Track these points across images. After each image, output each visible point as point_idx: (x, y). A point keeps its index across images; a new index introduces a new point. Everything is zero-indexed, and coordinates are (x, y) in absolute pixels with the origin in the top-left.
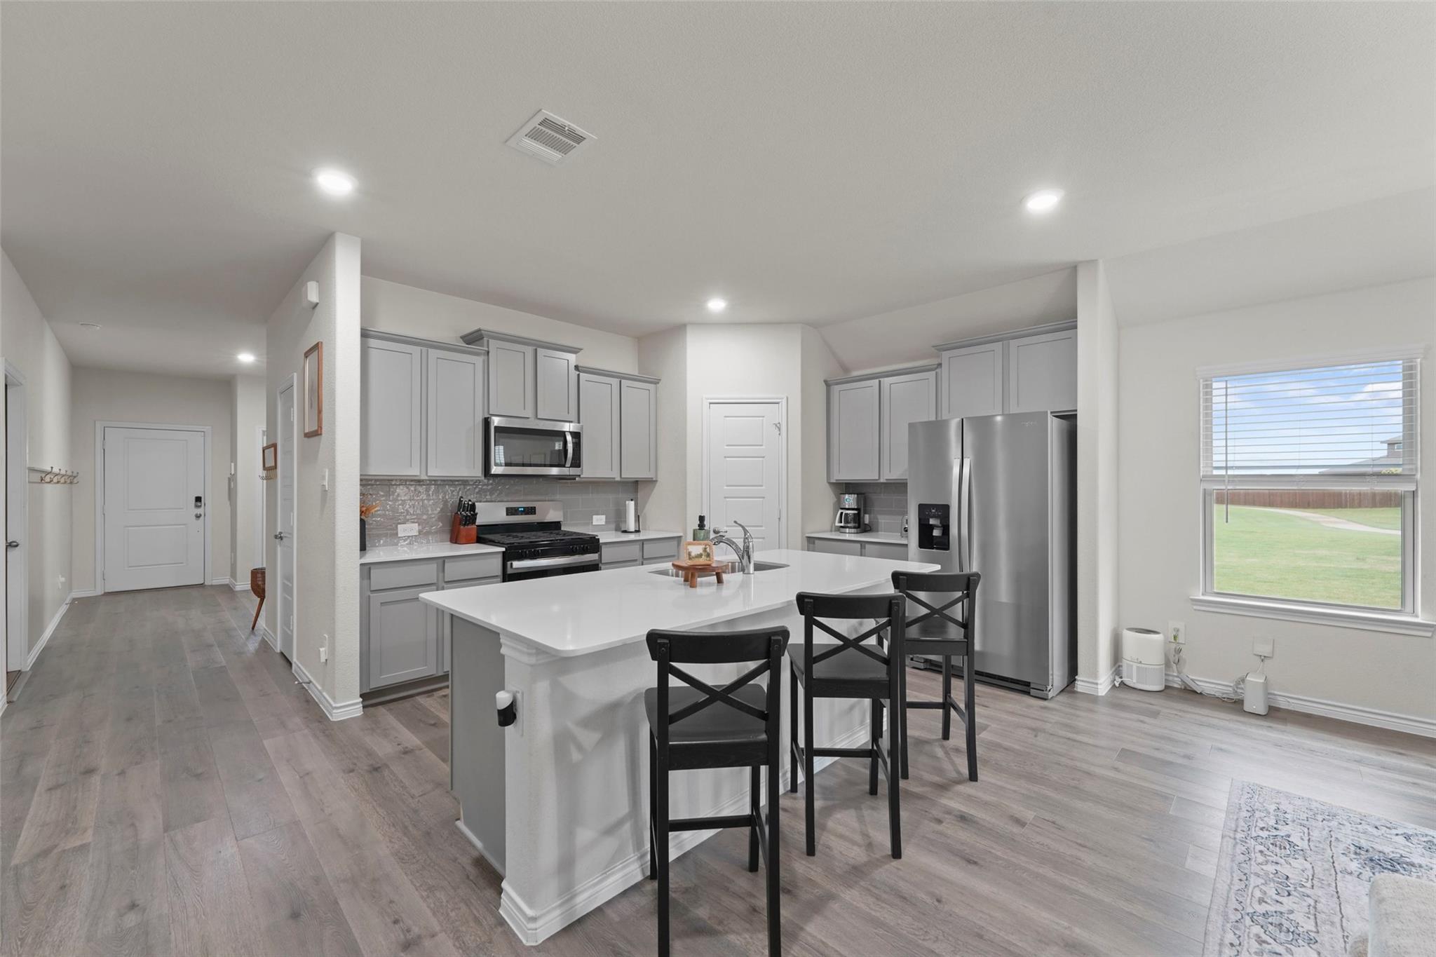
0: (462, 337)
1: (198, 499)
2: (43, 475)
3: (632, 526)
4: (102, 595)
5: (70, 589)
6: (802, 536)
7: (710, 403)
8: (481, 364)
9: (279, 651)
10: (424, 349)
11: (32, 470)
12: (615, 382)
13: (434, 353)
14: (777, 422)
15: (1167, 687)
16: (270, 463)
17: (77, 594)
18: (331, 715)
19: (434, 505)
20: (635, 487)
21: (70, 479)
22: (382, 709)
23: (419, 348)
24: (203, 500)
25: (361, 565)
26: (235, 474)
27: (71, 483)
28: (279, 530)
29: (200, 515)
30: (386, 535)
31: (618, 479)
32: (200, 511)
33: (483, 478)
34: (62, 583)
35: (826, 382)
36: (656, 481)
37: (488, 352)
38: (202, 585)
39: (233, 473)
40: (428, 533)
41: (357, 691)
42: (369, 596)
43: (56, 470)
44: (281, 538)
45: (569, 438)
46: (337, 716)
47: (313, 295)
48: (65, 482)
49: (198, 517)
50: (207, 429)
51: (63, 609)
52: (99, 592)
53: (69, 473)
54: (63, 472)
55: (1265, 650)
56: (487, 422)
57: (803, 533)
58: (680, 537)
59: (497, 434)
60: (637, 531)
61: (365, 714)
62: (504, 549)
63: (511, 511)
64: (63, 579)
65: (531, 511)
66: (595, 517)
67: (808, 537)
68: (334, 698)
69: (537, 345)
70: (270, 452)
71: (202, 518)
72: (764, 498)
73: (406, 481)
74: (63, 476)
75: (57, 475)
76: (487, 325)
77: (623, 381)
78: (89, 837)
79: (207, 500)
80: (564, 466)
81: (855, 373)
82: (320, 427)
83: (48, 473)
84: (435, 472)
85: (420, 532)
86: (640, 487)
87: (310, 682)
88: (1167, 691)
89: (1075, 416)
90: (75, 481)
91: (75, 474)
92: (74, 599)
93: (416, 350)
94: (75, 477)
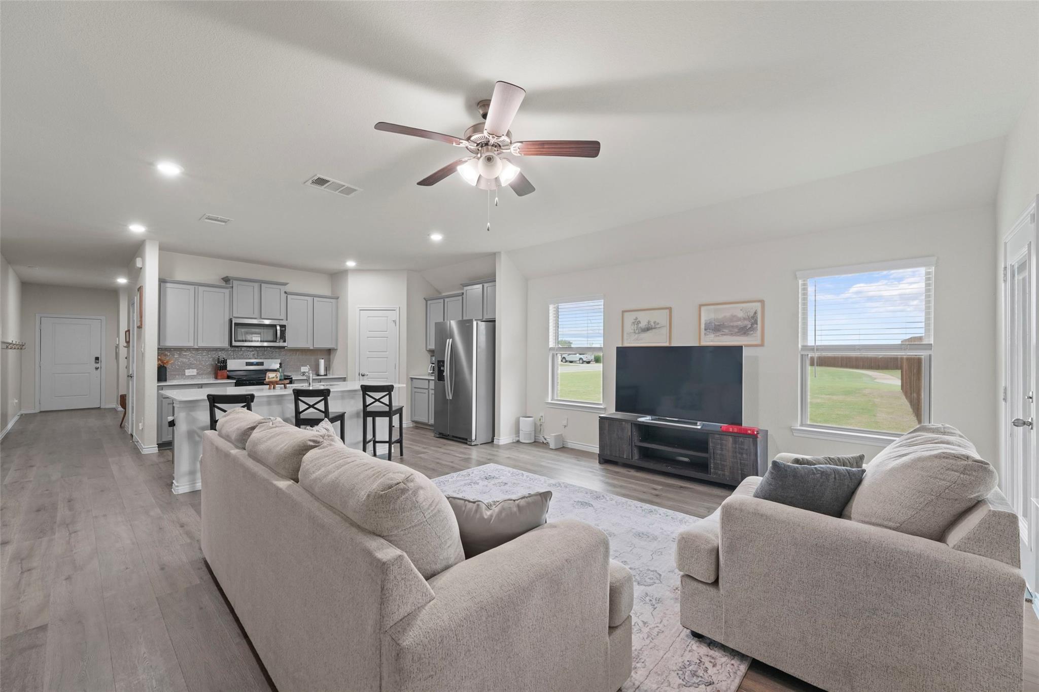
0: (222, 279)
1: (97, 359)
2: (8, 345)
3: (322, 372)
4: (39, 413)
5: (20, 409)
6: (407, 378)
7: (360, 310)
8: (228, 293)
9: (130, 433)
10: (196, 287)
11: (3, 343)
12: (310, 299)
13: (200, 288)
14: (394, 320)
15: (535, 442)
16: (128, 340)
17: (23, 412)
18: (142, 451)
19: (208, 361)
20: (328, 352)
21: (21, 347)
22: (168, 451)
23: (194, 286)
24: (100, 359)
25: (158, 386)
26: (118, 345)
27: (21, 349)
28: (131, 373)
29: (98, 368)
30: (179, 375)
31: (312, 348)
32: (98, 365)
33: (229, 347)
34: (16, 403)
35: (425, 299)
36: (337, 349)
37: (232, 287)
38: (99, 408)
39: (117, 343)
40: (202, 374)
41: (156, 443)
42: (162, 401)
43: (14, 342)
44: (131, 377)
45: (278, 328)
46: (145, 451)
47: (139, 263)
48: (18, 348)
49: (97, 369)
50: (103, 318)
51: (16, 418)
52: (37, 411)
53: (21, 344)
54: (17, 343)
55: (565, 423)
56: (231, 321)
57: (407, 375)
58: (345, 378)
59: (236, 327)
60: (326, 375)
61: (159, 452)
62: (235, 381)
63: (248, 364)
64: (16, 401)
65: (262, 364)
66: (302, 368)
67: (412, 378)
68: (144, 445)
69: (261, 282)
70: (127, 333)
71: (99, 369)
72: (387, 358)
73: (190, 349)
74: (17, 345)
75: (14, 345)
76: (231, 274)
77: (315, 298)
78: (32, 479)
79: (103, 359)
80: (276, 342)
81: (444, 294)
82: (141, 324)
83: (10, 344)
84: (201, 344)
85: (197, 373)
86: (331, 352)
87: (138, 442)
88: (535, 443)
89: (494, 321)
90: (24, 347)
91: (24, 344)
92: (22, 415)
93: (192, 287)
94: (23, 345)
